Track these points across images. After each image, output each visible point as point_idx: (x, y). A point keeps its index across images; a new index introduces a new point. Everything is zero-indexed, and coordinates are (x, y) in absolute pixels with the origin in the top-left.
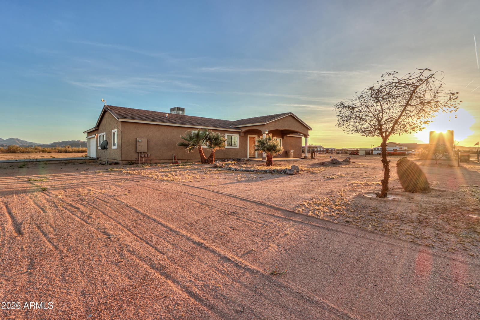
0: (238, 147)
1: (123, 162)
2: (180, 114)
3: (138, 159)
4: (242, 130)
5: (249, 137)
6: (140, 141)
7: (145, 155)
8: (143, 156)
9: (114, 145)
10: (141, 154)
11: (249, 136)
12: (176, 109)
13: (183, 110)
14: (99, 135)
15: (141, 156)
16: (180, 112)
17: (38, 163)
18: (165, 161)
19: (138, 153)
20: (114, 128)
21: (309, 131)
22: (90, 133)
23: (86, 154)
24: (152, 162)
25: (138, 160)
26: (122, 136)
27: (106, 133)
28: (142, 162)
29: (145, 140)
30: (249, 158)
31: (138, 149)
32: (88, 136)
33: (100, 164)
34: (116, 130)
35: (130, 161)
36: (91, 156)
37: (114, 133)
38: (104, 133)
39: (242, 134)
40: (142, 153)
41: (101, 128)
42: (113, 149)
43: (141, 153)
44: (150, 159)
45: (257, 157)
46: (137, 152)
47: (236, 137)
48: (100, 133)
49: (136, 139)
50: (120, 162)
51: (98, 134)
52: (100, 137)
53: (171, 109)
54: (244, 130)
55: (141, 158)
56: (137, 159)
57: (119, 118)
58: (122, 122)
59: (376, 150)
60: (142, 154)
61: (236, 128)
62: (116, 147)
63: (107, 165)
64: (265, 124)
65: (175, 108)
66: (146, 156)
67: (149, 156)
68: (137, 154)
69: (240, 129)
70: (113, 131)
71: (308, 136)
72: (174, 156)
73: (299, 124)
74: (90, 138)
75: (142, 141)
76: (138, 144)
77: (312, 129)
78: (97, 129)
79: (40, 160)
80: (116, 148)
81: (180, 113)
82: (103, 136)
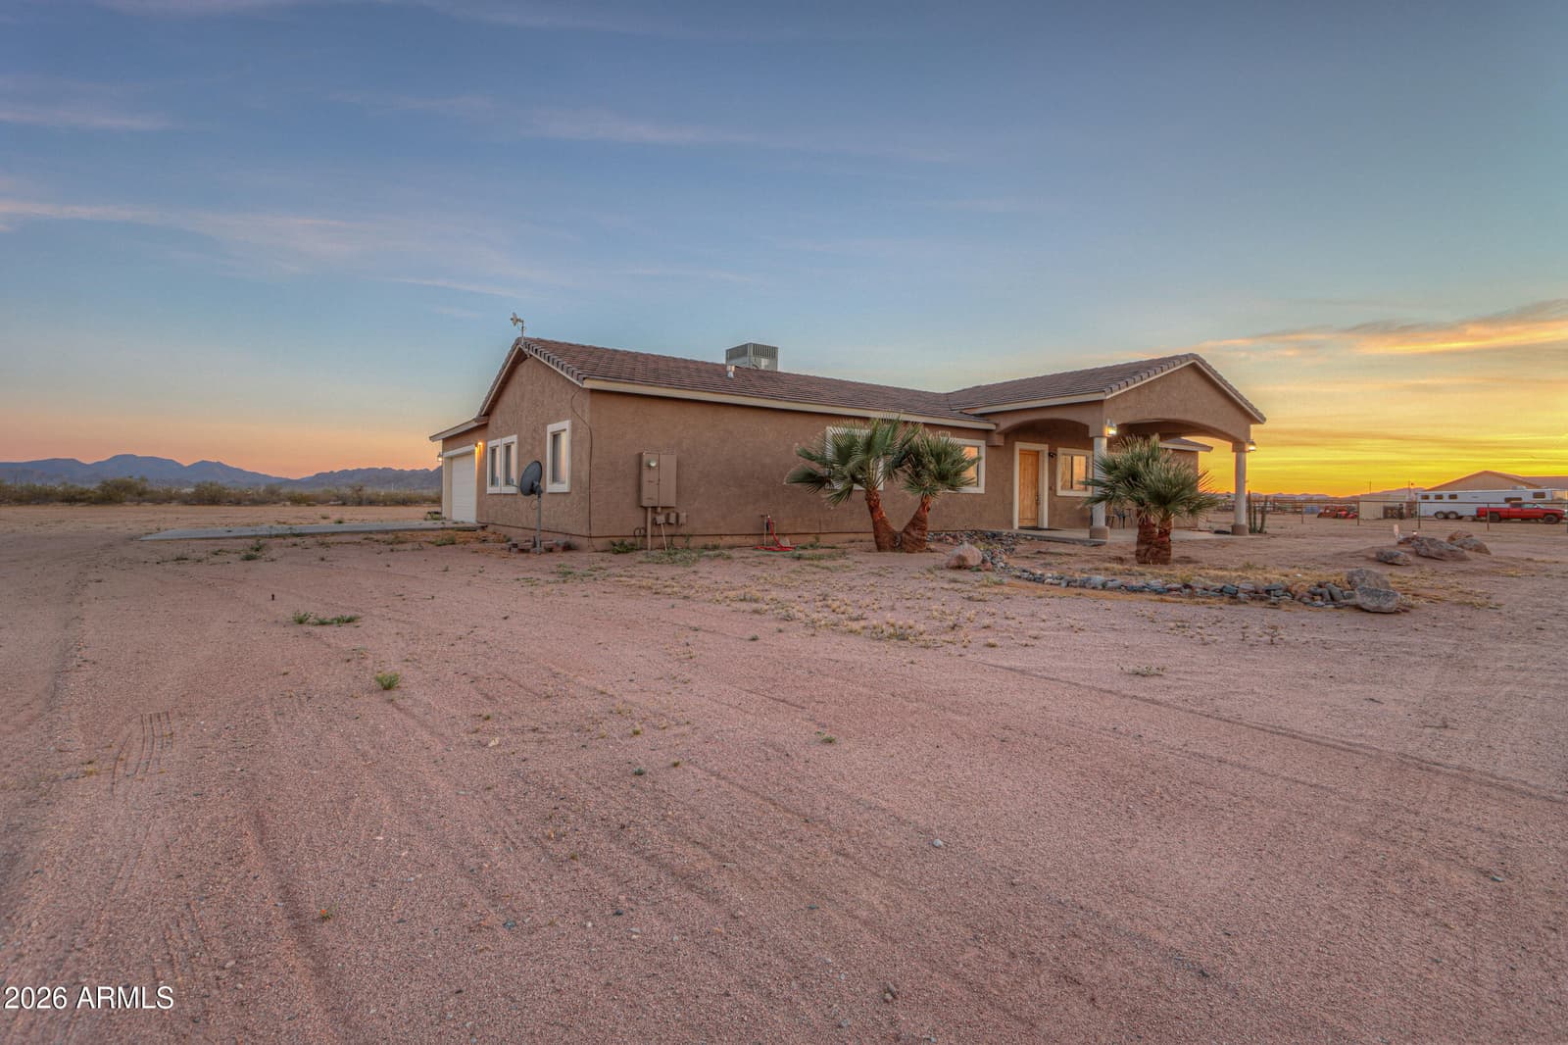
0: (981, 490)
1: (595, 541)
2: (763, 368)
3: (646, 531)
4: (997, 425)
5: (1023, 452)
6: (653, 464)
7: (668, 517)
8: (661, 519)
9: (555, 479)
10: (656, 513)
11: (1019, 446)
12: (750, 351)
13: (771, 352)
14: (492, 444)
15: (655, 523)
16: (763, 360)
17: (297, 540)
18: (736, 540)
19: (646, 508)
20: (558, 418)
21: (1253, 427)
22: (452, 439)
23: (437, 509)
24: (693, 542)
25: (645, 536)
26: (588, 444)
27: (519, 438)
28: (658, 541)
29: (669, 462)
30: (1021, 528)
31: (645, 494)
32: (444, 450)
33: (515, 550)
34: (566, 424)
35: (615, 540)
36: (456, 518)
37: (556, 436)
38: (514, 438)
39: (998, 441)
40: (659, 510)
41: (497, 419)
42: (550, 493)
43: (654, 508)
44: (683, 531)
45: (1046, 526)
46: (642, 507)
47: (976, 449)
48: (496, 438)
49: (640, 456)
50: (584, 542)
51: (486, 442)
52: (493, 451)
53: (727, 351)
54: (1006, 423)
55: (655, 528)
56: (642, 531)
57: (584, 379)
58: (593, 391)
59: (1432, 499)
60: (659, 514)
61: (975, 415)
62: (564, 487)
63: (541, 553)
64: (1108, 397)
65: (746, 346)
66: (672, 520)
67: (680, 521)
68: (641, 513)
69: (988, 421)
70: (551, 428)
71: (1252, 448)
72: (766, 521)
73: (1220, 401)
74: (451, 458)
75: (658, 465)
76: (646, 476)
77: (1265, 419)
78: (482, 426)
79: (303, 532)
80: (566, 491)
81: (764, 363)
82: (508, 448)
